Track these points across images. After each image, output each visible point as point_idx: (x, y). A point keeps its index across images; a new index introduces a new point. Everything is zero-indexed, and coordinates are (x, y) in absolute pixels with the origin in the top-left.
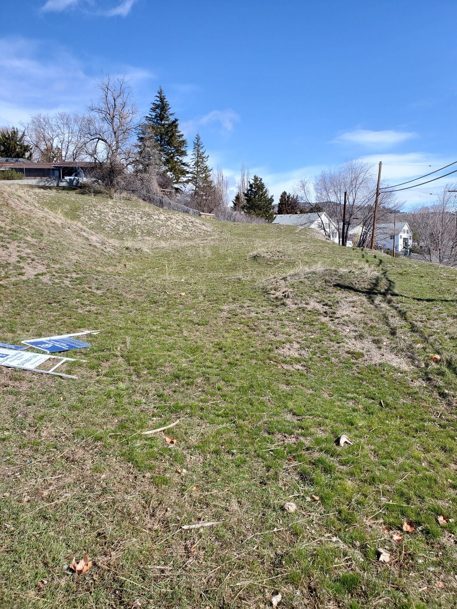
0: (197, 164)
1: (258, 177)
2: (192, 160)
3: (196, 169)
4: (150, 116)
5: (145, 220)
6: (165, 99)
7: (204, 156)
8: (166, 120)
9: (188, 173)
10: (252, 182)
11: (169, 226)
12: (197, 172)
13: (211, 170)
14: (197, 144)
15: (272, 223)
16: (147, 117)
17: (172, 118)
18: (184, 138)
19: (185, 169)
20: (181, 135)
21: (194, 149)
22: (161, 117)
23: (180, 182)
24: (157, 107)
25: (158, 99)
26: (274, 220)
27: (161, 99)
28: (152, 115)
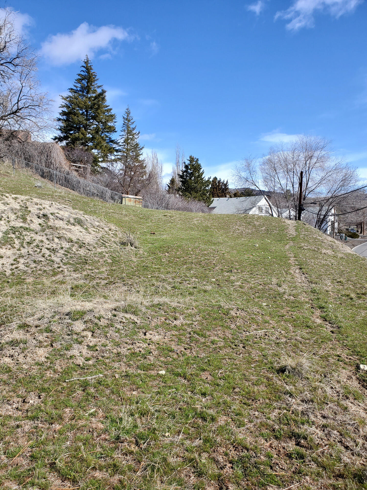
0: (126, 141)
1: (194, 157)
2: (121, 137)
3: (126, 147)
4: (75, 88)
6: (91, 69)
7: (134, 132)
8: (93, 93)
9: (117, 151)
10: (187, 162)
12: (127, 150)
13: (142, 148)
14: (127, 119)
15: (210, 206)
16: (72, 89)
17: (99, 91)
18: (113, 112)
19: (114, 146)
20: (109, 109)
21: (124, 124)
22: (87, 89)
24: (83, 78)
25: (84, 69)
26: (211, 203)
27: (87, 69)
28: (77, 87)
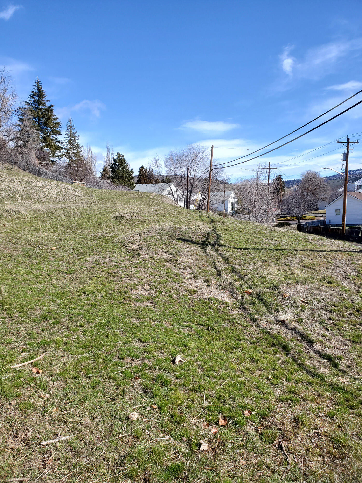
0: (70, 142)
1: (121, 154)
2: (66, 139)
3: (69, 146)
4: (29, 102)
5: (24, 187)
6: (41, 88)
7: (75, 135)
8: (43, 106)
9: (62, 148)
10: (116, 157)
11: (45, 192)
12: (70, 148)
13: (82, 147)
14: (69, 126)
15: (133, 190)
16: (26, 102)
17: (48, 104)
18: (58, 121)
19: (60, 145)
20: (56, 118)
21: (67, 129)
22: (39, 103)
23: (55, 156)
24: (35, 94)
25: (36, 88)
26: (134, 188)
27: (38, 88)
28: (30, 101)
